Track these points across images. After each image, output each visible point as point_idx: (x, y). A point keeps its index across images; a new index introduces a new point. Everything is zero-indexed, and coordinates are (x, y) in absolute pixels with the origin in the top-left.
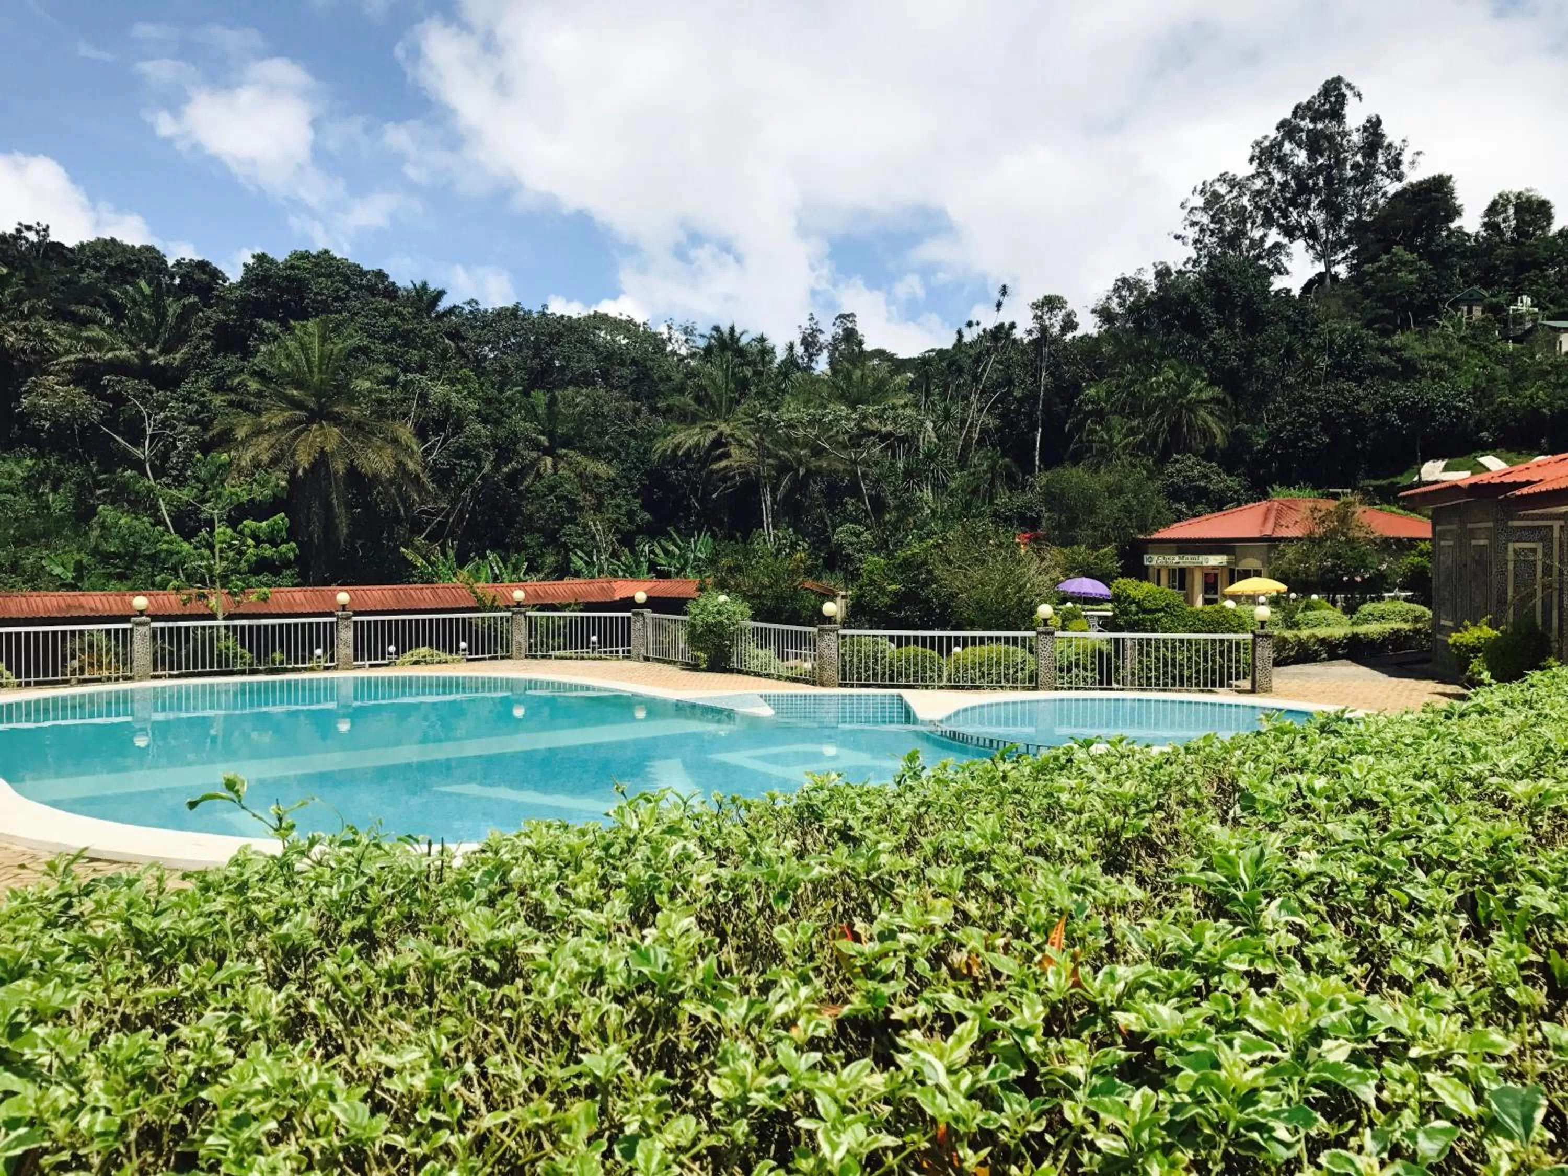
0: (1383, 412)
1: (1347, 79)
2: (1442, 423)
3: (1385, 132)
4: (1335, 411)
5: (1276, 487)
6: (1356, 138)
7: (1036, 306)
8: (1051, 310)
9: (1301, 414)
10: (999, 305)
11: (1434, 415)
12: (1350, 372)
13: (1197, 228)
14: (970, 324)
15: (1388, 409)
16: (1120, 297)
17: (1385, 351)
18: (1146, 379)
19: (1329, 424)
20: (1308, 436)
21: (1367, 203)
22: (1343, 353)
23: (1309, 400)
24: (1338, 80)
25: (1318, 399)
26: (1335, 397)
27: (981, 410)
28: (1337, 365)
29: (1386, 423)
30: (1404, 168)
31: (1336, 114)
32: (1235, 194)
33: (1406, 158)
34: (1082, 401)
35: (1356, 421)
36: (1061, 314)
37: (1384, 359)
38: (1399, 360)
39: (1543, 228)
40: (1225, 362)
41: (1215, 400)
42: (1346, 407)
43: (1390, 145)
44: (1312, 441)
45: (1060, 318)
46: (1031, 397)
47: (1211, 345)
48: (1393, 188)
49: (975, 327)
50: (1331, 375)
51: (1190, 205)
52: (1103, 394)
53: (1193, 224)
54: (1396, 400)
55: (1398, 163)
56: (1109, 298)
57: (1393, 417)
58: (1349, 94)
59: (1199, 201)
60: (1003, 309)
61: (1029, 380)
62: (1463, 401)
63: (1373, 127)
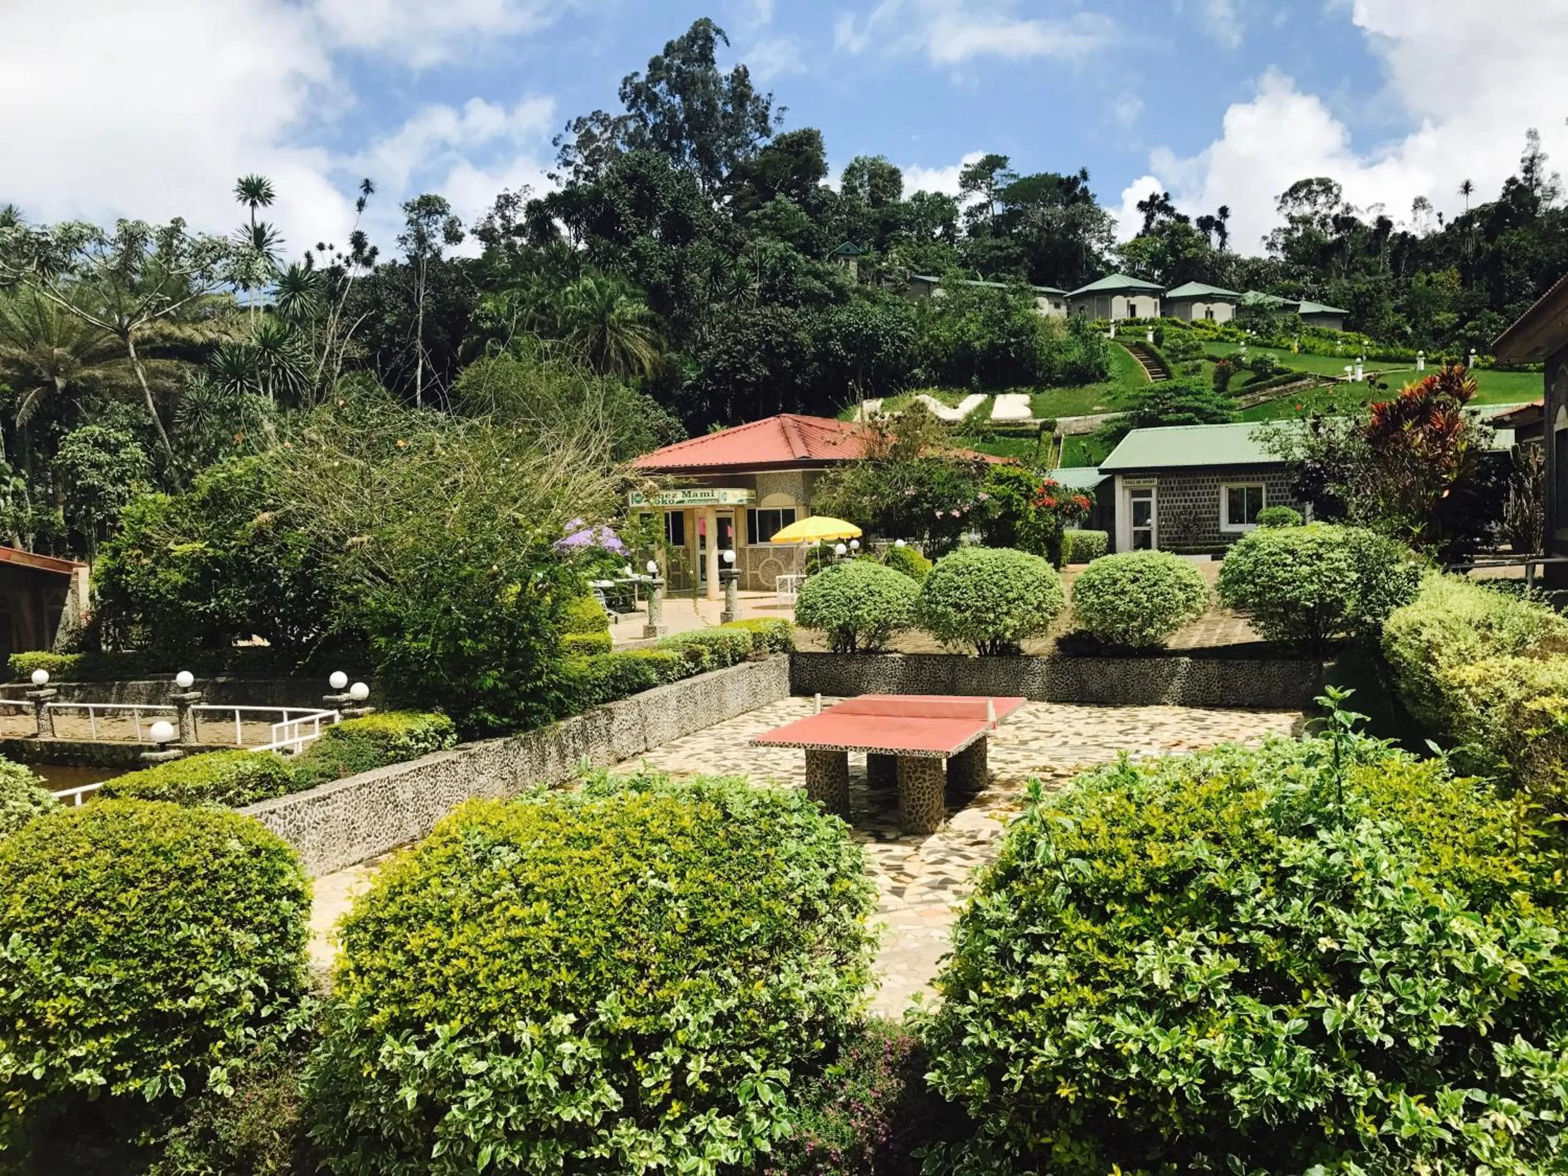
0: (825, 340)
1: (716, 22)
2: (887, 354)
3: (752, 84)
4: (775, 338)
5: (717, 427)
6: (725, 86)
7: (409, 207)
8: (429, 214)
9: (737, 342)
10: (361, 204)
11: (879, 344)
12: (784, 296)
13: (571, 169)
14: (321, 247)
15: (831, 336)
16: (503, 217)
17: (817, 276)
18: (558, 290)
19: (770, 355)
20: (747, 368)
21: (739, 155)
22: (775, 274)
23: (744, 325)
24: (707, 22)
25: (754, 324)
26: (773, 322)
27: (342, 336)
28: (769, 288)
29: (830, 352)
30: (771, 123)
31: (706, 58)
32: (608, 134)
33: (772, 113)
34: (478, 317)
35: (795, 351)
36: (442, 221)
37: (817, 284)
38: (832, 286)
39: (894, 196)
40: (651, 276)
41: (641, 319)
42: (785, 335)
43: (757, 98)
44: (751, 374)
45: (441, 225)
46: (406, 325)
47: (635, 254)
48: (763, 142)
49: (327, 251)
50: (764, 301)
51: (562, 143)
52: (504, 309)
53: (567, 164)
54: (839, 327)
55: (765, 117)
56: (490, 217)
57: (836, 346)
58: (718, 38)
59: (573, 139)
60: (365, 210)
61: (403, 306)
62: (904, 329)
63: (741, 76)
